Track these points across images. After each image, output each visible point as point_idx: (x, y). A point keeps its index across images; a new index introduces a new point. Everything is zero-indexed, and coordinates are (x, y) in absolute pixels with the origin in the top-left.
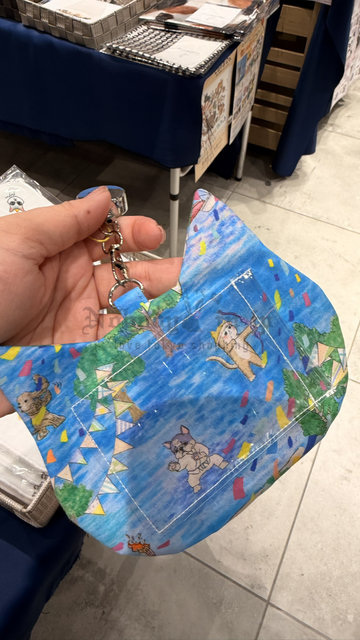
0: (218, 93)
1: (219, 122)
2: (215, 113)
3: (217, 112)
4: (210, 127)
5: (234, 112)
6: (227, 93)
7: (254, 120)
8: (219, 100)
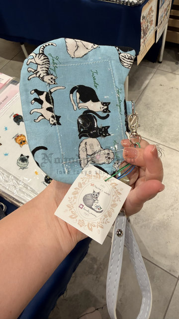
0: (149, 14)
2: (148, 25)
4: (145, 34)
5: (158, 24)
6: (154, 14)
7: (169, 28)
8: (150, 18)
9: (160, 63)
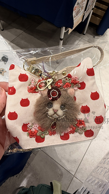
0: (82, 2)
1: (80, 13)
2: (80, 9)
3: (81, 9)
5: (87, 10)
7: (93, 14)
8: (82, 5)
9: (84, 35)
